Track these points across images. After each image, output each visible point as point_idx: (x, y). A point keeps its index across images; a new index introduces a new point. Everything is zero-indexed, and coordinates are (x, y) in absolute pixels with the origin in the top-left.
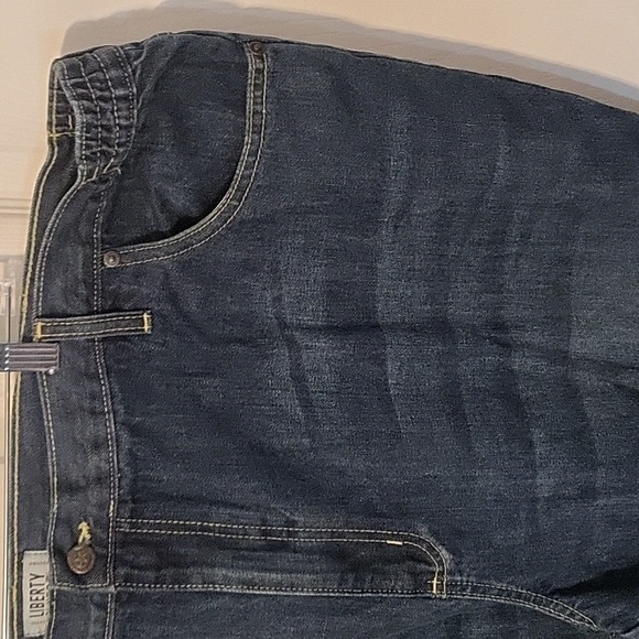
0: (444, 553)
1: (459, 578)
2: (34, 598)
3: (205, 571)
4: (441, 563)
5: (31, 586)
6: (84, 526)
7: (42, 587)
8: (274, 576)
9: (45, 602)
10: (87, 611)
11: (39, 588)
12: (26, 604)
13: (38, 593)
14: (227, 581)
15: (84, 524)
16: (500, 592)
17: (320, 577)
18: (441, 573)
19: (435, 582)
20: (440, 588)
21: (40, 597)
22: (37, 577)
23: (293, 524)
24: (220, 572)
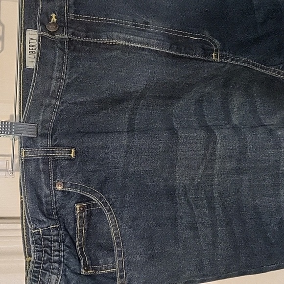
0: (217, 42)
1: (225, 53)
2: (31, 49)
3: (109, 34)
4: (215, 46)
5: (30, 43)
6: (54, 15)
7: (34, 44)
8: (140, 38)
9: (36, 51)
10: (55, 51)
11: (33, 44)
12: (28, 51)
13: (33, 46)
14: (119, 38)
15: (54, 14)
16: (244, 62)
17: (160, 42)
18: (216, 51)
19: (214, 54)
20: (216, 57)
21: (34, 48)
22: (32, 39)
23: (148, 23)
24: (115, 34)
